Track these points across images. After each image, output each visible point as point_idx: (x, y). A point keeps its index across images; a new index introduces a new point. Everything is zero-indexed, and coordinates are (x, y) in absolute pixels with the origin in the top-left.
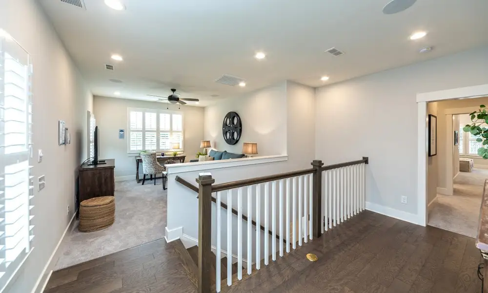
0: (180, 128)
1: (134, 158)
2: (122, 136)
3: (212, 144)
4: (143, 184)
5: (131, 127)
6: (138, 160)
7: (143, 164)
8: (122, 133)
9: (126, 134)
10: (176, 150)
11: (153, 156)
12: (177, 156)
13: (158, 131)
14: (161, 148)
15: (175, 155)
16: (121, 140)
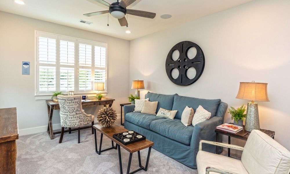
0: (104, 64)
1: (45, 102)
2: (26, 72)
3: (145, 85)
4: (60, 142)
5: (40, 59)
6: (53, 106)
7: (61, 112)
8: (26, 66)
9: (32, 68)
10: (100, 92)
11: (77, 100)
12: (102, 99)
13: (77, 66)
14: (80, 89)
15: (100, 98)
16: (26, 76)
